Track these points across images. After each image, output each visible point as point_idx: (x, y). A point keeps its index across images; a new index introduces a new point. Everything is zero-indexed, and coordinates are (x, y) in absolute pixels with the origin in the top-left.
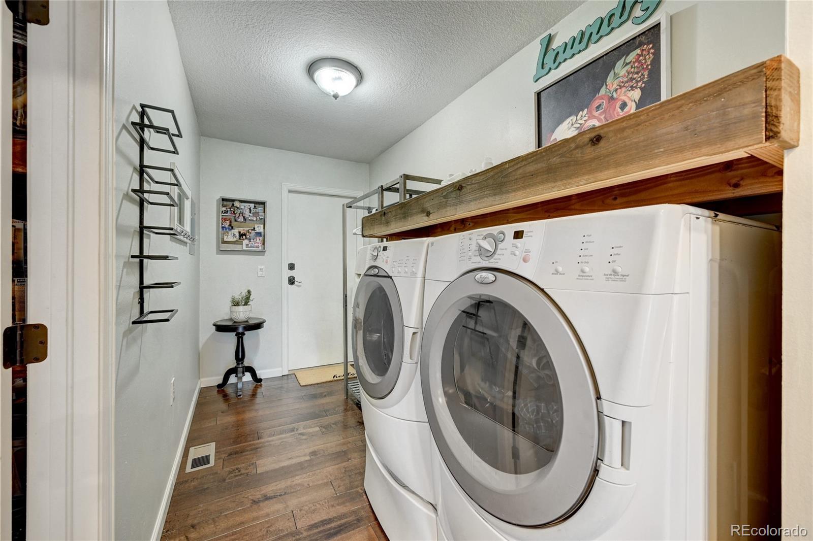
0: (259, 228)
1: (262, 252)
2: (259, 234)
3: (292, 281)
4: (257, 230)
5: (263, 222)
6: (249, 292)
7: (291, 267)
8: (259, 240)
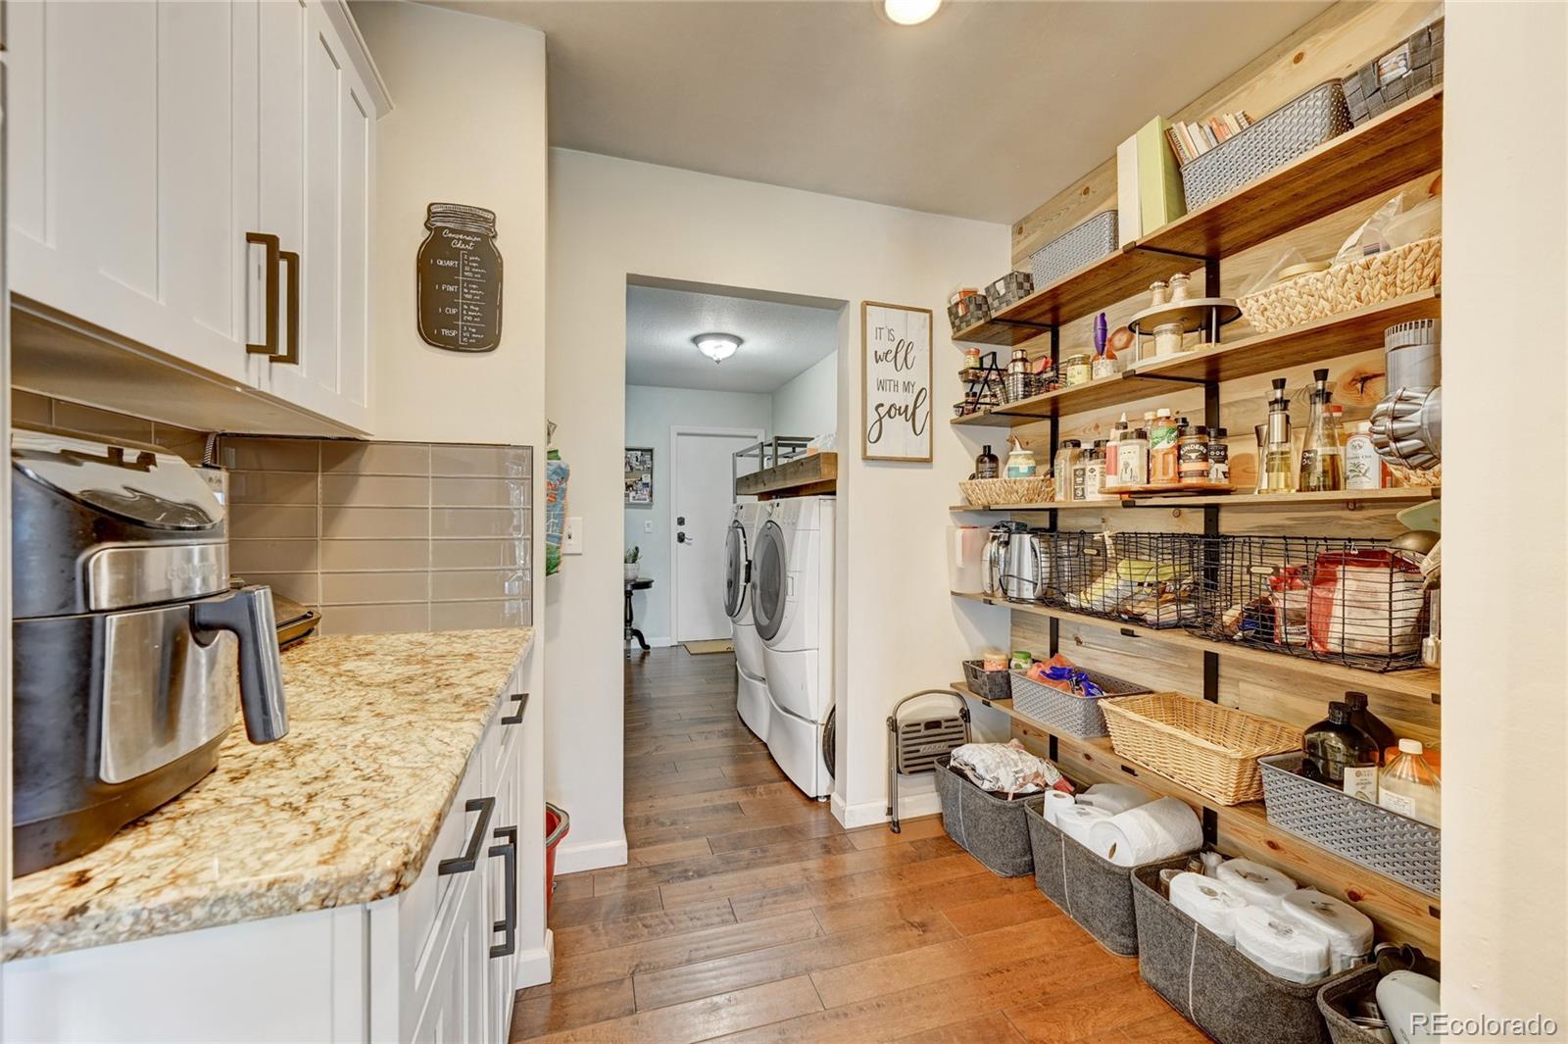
0: (646, 479)
1: (649, 506)
2: (646, 485)
3: (681, 538)
4: (644, 481)
5: (651, 471)
6: (637, 549)
7: (681, 521)
8: (646, 491)
